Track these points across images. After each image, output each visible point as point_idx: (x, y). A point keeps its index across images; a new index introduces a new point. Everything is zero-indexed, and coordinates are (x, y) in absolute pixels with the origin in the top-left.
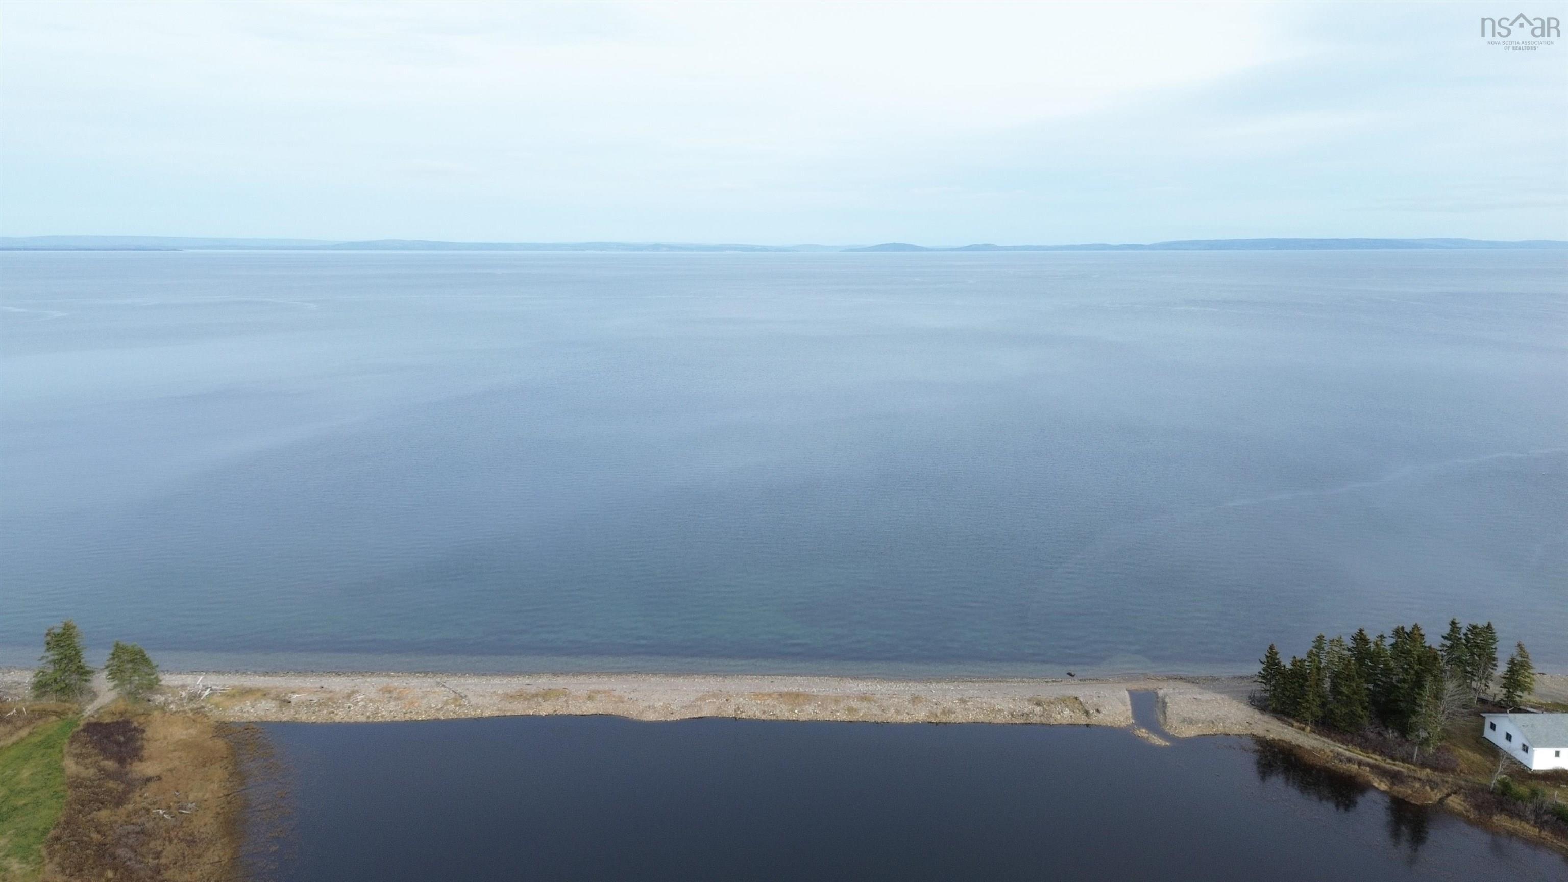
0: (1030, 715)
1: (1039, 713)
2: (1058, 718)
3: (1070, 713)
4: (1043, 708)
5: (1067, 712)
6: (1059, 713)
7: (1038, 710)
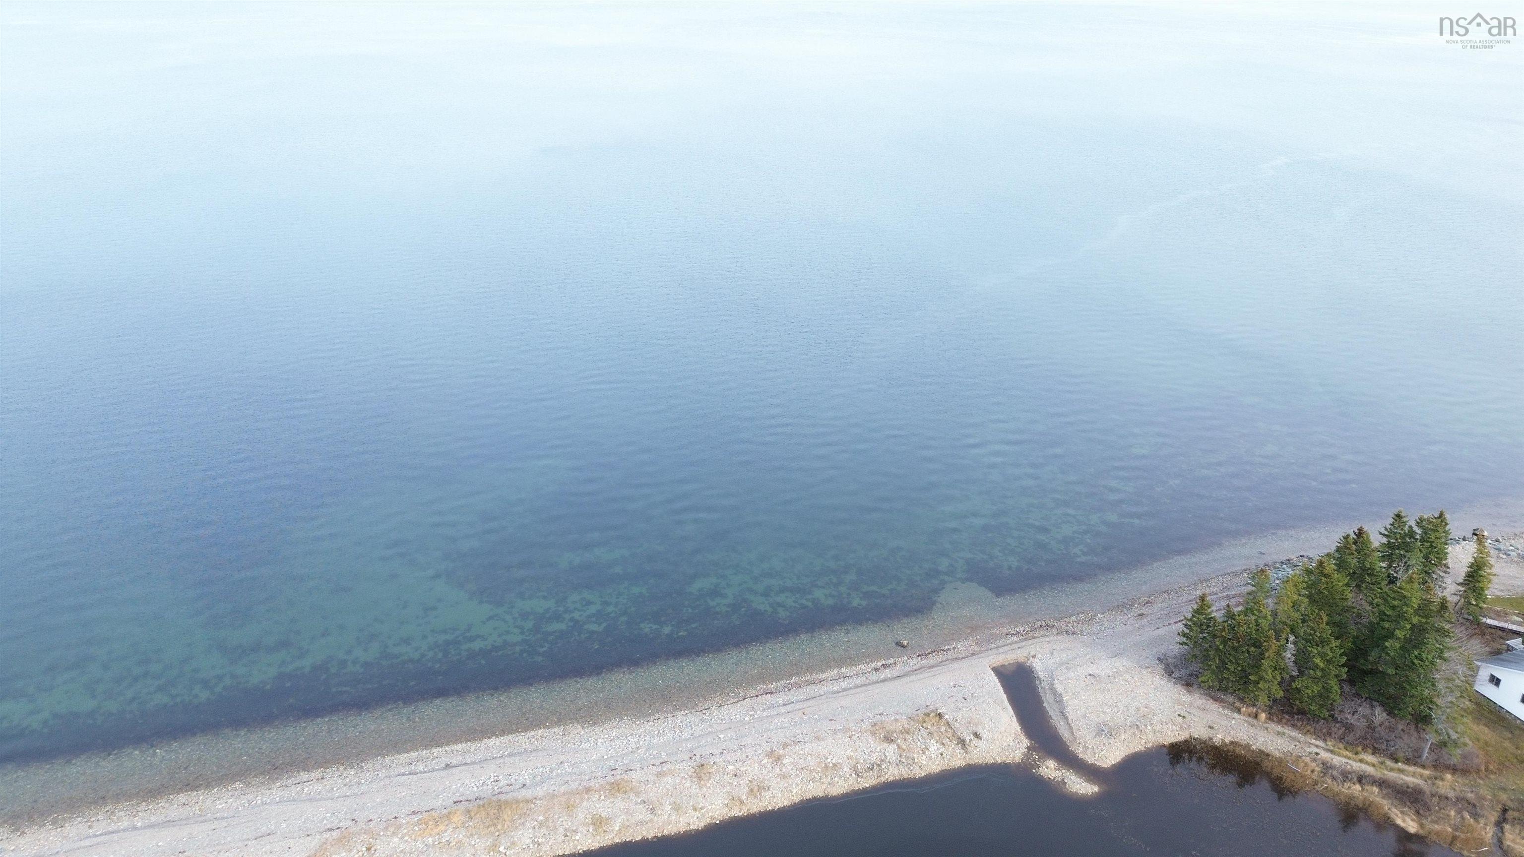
0: (883, 767)
1: (894, 758)
2: (924, 762)
3: (938, 749)
4: (898, 745)
5: (934, 747)
6: (924, 753)
7: (891, 750)
